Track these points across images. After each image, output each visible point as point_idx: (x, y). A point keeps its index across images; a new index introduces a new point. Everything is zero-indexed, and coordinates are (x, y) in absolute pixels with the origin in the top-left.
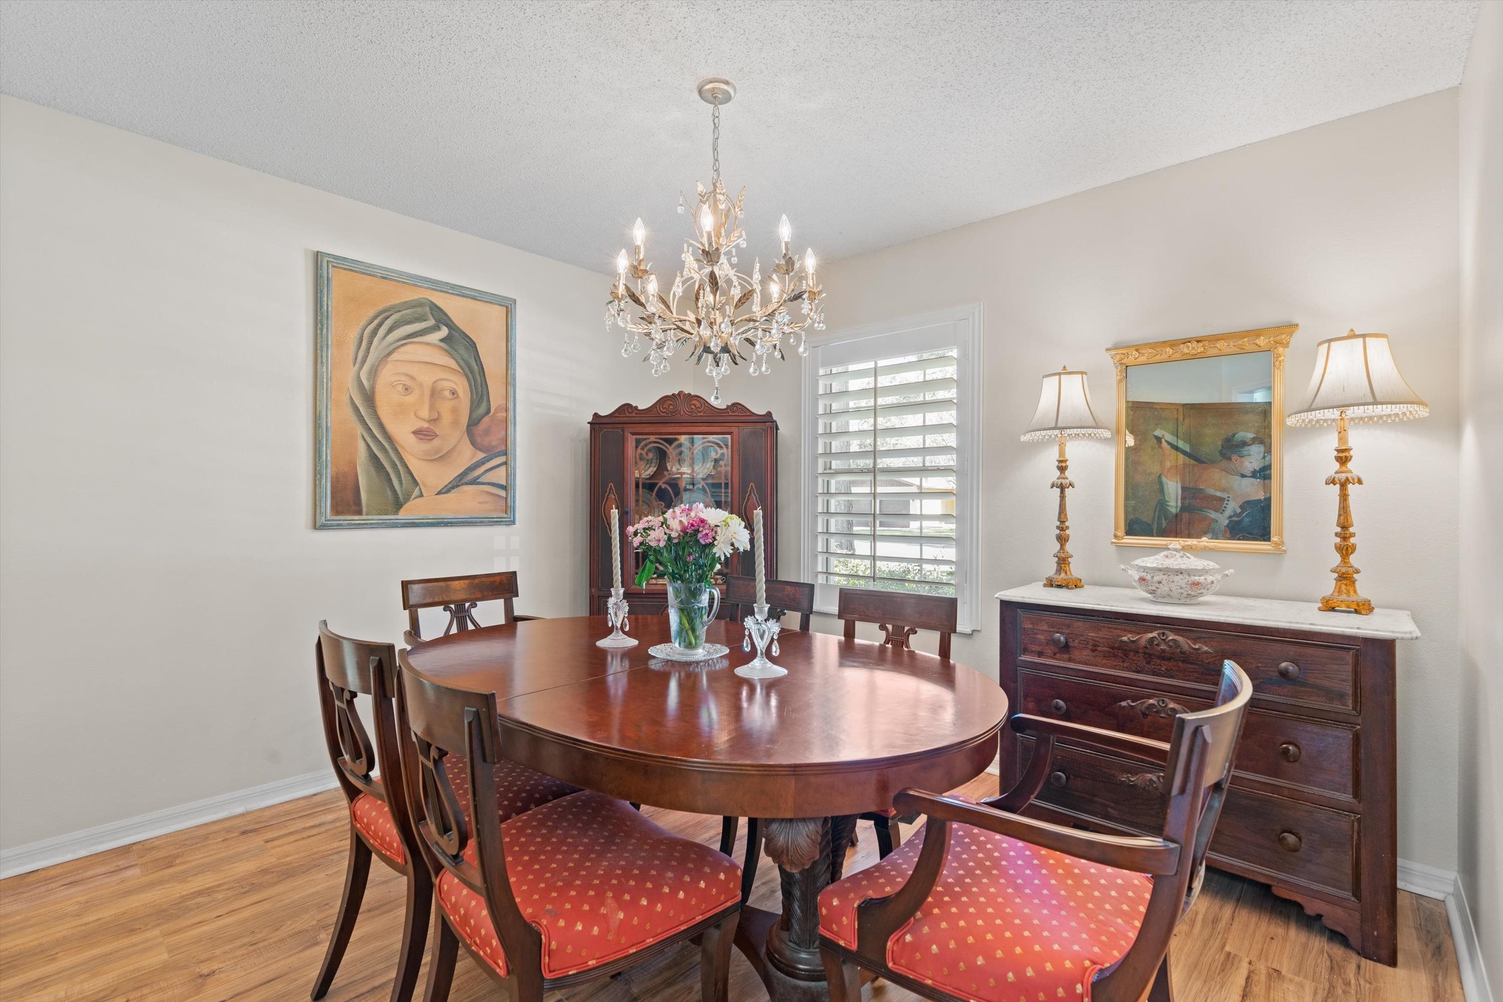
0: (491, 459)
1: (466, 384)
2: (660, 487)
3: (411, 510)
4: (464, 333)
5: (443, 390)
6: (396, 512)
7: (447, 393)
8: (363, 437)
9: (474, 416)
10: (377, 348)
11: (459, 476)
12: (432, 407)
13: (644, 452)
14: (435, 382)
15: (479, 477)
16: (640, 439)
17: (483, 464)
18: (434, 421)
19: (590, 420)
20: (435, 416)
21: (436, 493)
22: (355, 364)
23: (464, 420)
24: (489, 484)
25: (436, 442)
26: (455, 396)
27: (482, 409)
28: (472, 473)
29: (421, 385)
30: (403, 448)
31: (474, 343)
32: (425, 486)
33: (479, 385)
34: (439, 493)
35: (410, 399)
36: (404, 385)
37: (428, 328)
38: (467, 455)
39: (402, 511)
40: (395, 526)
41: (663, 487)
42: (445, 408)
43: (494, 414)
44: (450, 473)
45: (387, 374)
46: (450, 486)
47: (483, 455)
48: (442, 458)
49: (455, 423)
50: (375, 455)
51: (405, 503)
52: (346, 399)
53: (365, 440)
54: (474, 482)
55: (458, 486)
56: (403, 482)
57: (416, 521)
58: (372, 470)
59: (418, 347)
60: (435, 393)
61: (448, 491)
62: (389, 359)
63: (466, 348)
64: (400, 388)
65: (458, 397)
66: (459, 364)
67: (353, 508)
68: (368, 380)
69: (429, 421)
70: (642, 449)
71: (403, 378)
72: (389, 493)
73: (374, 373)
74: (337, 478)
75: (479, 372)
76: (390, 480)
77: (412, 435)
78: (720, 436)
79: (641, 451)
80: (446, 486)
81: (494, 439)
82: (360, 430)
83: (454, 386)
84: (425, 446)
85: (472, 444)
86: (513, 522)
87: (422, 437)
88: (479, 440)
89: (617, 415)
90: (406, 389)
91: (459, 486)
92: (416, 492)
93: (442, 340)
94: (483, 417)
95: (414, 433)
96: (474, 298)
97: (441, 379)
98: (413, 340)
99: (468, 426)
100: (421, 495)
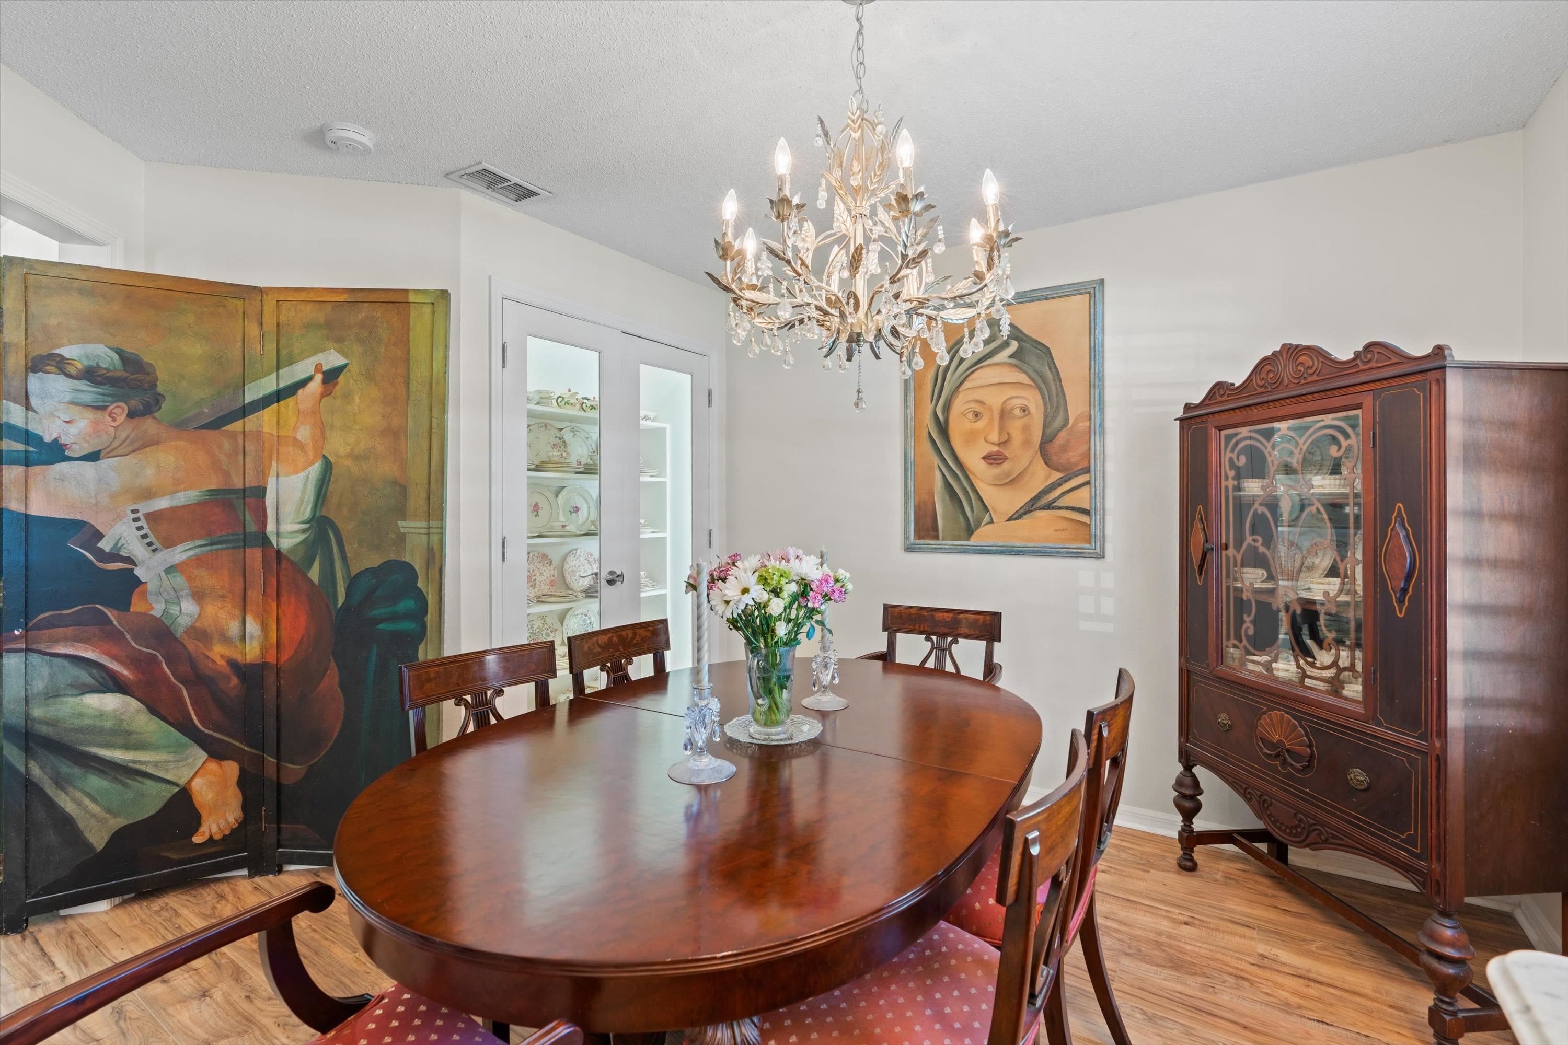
0: (1070, 479)
1: (1039, 397)
2: (1255, 513)
3: (983, 536)
4: (1036, 341)
5: (1012, 409)
6: (968, 539)
7: (1017, 412)
8: (939, 467)
9: (1048, 431)
10: (950, 381)
11: (1031, 500)
12: (1002, 429)
13: (1234, 456)
14: (1004, 402)
15: (1054, 501)
16: (1230, 435)
17: (1060, 485)
18: (1001, 444)
19: (1180, 413)
20: (1004, 438)
21: (1007, 519)
22: (932, 401)
23: (1037, 438)
24: (1067, 508)
25: (1006, 466)
26: (1027, 412)
27: (1059, 421)
28: (1047, 496)
29: (990, 409)
30: (973, 474)
31: (1048, 349)
32: (995, 512)
33: (1055, 395)
34: (1009, 520)
35: (980, 424)
36: (974, 411)
37: (997, 347)
38: (1041, 476)
39: (974, 536)
40: (966, 552)
41: (1259, 512)
42: (1015, 427)
43: (1073, 425)
44: (1021, 498)
45: (958, 406)
46: (1022, 511)
47: (1060, 475)
48: (1013, 482)
49: (1026, 443)
50: (949, 483)
51: (976, 529)
52: (926, 435)
53: (941, 470)
54: (1049, 506)
55: (1030, 511)
56: (974, 508)
57: (986, 548)
58: (947, 497)
59: (987, 370)
60: (1004, 414)
61: (1019, 517)
62: (960, 390)
63: (1039, 357)
64: (970, 416)
65: (1029, 413)
66: (1030, 377)
67: (932, 533)
68: (943, 414)
69: (999, 445)
70: (1232, 451)
71: (973, 405)
72: (961, 519)
73: (947, 408)
74: (919, 506)
75: (1054, 380)
76: (962, 507)
77: (983, 461)
78: (1344, 414)
79: (1231, 455)
80: (1017, 511)
81: (1073, 456)
82: (936, 461)
83: (1025, 402)
84: (996, 471)
85: (1046, 463)
86: (1101, 556)
87: (992, 461)
88: (1054, 458)
89: (1207, 402)
90: (976, 416)
91: (1032, 511)
92: (987, 519)
93: (1011, 357)
94: (1059, 431)
95: (984, 458)
96: (1047, 298)
97: (1012, 398)
98: (981, 365)
99: (1042, 443)
100: (992, 522)
